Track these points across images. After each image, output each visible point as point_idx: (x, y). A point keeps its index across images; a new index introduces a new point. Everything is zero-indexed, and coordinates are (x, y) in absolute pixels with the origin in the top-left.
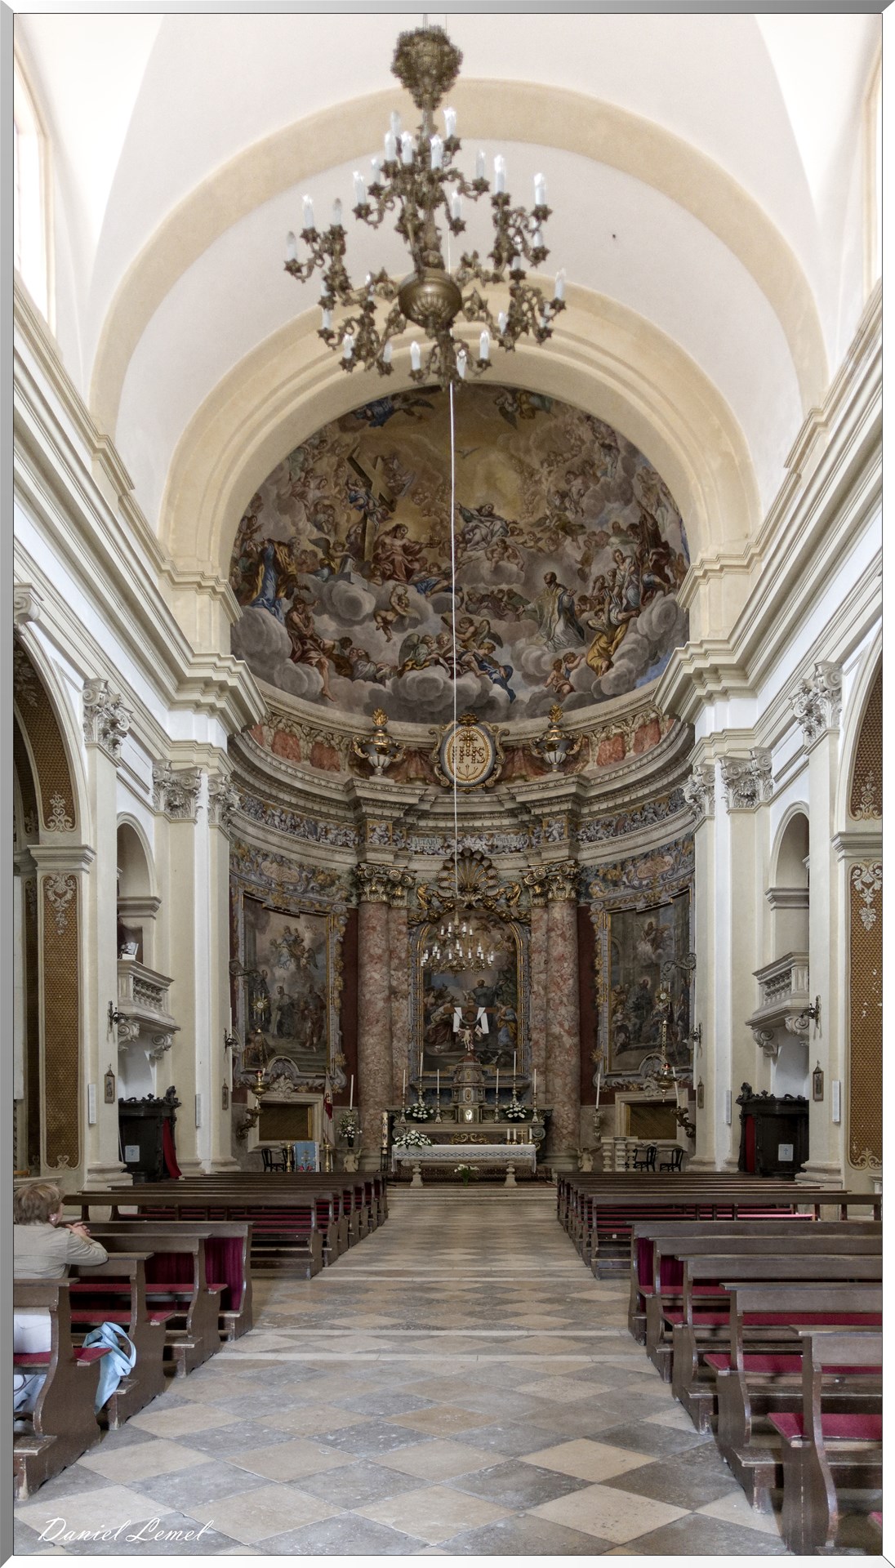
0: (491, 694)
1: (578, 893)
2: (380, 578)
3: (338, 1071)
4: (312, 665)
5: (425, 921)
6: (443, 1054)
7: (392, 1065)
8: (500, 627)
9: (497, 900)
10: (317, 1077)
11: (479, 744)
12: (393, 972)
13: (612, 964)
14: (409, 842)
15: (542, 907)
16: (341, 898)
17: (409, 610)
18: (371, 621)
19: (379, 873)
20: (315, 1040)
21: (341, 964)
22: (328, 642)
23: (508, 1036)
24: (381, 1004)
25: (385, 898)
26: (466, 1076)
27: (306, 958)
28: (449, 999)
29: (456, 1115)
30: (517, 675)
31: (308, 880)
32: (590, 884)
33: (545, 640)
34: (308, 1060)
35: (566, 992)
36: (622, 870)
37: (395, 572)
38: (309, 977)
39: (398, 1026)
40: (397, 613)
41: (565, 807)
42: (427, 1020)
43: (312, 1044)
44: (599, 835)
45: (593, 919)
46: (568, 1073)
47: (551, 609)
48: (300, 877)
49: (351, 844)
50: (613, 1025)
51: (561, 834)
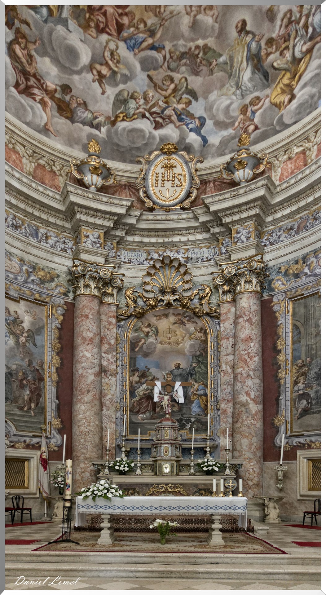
0: (188, 141)
1: (263, 288)
2: (94, 30)
3: (53, 431)
4: (35, 101)
5: (131, 316)
6: (145, 421)
7: (102, 428)
8: (195, 82)
9: (191, 300)
10: (34, 436)
11: (177, 170)
12: (103, 355)
13: (294, 343)
14: (119, 254)
15: (230, 302)
16: (60, 293)
17: (121, 66)
18: (88, 73)
19: (91, 271)
20: (33, 406)
21: (59, 346)
22: (51, 86)
23: (199, 407)
24: (92, 378)
25: (96, 292)
26: (164, 434)
27: (25, 337)
28: (150, 378)
29: (155, 468)
30: (209, 123)
31: (29, 274)
32: (273, 280)
33: (234, 89)
34: (26, 422)
35: (252, 367)
36: (304, 263)
37: (107, 25)
38: (29, 353)
39: (108, 397)
40: (110, 69)
41: (252, 212)
42: (132, 394)
43: (30, 408)
44: (281, 239)
45: (275, 308)
46: (254, 434)
47: (240, 59)
48: (21, 269)
49: (69, 251)
50: (295, 394)
51: (248, 238)
